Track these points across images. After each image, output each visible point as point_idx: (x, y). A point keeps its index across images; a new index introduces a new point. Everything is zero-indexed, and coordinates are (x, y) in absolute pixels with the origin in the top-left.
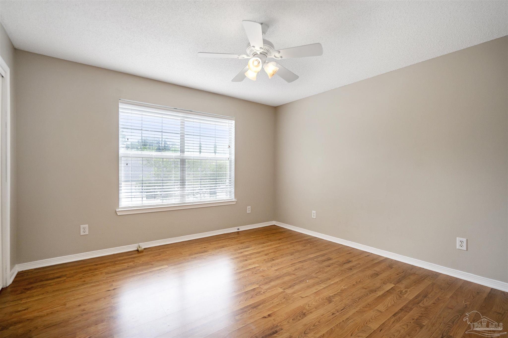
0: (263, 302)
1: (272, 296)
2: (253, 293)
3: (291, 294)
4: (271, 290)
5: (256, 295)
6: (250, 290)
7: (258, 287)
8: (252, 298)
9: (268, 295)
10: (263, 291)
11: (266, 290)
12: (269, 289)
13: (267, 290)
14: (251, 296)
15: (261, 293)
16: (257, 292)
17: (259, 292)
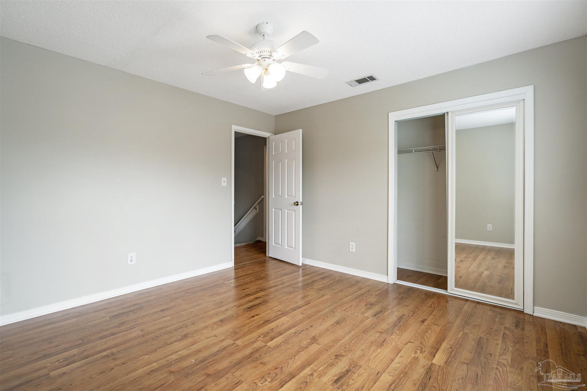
0: (259, 327)
1: (251, 333)
2: (272, 334)
3: (227, 339)
4: (251, 341)
5: (268, 333)
6: (276, 337)
7: (268, 343)
8: (272, 329)
9: (254, 335)
10: (260, 338)
11: (257, 341)
12: (253, 342)
13: (255, 340)
14: (274, 330)
15: (263, 336)
16: (267, 336)
17: (265, 336)
